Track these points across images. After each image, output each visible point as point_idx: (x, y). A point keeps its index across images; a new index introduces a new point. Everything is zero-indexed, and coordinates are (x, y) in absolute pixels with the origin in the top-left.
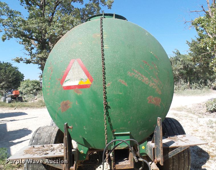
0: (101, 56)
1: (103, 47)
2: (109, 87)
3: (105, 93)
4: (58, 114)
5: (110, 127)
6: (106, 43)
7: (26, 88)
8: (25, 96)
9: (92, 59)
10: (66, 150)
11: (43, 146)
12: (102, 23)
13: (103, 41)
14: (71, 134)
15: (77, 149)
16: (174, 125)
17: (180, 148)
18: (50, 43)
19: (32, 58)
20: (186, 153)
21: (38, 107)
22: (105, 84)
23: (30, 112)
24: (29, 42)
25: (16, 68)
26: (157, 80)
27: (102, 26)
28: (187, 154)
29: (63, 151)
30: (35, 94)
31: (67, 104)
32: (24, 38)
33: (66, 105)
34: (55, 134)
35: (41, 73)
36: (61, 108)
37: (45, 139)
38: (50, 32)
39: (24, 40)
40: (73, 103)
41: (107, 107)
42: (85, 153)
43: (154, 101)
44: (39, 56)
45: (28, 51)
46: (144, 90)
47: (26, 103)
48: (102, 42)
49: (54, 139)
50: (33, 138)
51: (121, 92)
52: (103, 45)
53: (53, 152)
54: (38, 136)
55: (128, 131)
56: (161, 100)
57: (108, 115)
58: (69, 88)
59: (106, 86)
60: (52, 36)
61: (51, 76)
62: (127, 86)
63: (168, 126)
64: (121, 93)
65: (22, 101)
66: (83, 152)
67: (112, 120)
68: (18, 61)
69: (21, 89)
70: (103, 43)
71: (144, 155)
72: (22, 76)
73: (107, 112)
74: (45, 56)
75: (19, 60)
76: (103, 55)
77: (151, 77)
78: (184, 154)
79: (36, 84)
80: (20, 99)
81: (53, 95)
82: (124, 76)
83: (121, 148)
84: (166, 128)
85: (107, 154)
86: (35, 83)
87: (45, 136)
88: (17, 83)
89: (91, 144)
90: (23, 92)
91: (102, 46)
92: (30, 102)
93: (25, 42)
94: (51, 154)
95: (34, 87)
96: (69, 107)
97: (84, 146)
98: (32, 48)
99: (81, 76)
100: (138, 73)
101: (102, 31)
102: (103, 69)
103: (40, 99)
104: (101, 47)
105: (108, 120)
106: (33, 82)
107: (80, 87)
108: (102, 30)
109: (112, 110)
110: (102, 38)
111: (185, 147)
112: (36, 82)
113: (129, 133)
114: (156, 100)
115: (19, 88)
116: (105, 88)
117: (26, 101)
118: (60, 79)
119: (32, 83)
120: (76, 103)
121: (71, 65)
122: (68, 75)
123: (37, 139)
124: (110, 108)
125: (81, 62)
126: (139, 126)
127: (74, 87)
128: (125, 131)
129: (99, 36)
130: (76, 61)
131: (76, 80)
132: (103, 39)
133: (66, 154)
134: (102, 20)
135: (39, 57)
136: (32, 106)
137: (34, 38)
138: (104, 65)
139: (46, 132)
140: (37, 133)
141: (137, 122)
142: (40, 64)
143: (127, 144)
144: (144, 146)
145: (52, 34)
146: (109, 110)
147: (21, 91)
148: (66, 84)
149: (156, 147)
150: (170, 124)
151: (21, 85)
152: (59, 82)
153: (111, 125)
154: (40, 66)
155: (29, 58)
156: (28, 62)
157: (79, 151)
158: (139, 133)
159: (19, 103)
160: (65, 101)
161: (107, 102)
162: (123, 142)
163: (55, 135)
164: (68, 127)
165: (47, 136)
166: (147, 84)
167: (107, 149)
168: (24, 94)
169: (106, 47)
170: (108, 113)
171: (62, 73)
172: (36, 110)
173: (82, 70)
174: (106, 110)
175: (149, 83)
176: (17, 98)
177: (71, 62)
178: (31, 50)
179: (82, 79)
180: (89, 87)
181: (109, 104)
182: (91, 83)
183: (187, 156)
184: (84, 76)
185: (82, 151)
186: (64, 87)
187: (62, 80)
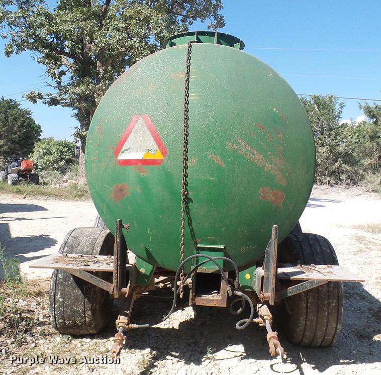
0: (183, 112)
1: (188, 97)
2: (193, 167)
3: (186, 176)
4: (107, 204)
5: (191, 233)
6: (193, 90)
7: (46, 157)
8: (43, 173)
9: (167, 117)
10: (116, 261)
11: (82, 256)
12: (189, 52)
13: (188, 86)
14: (127, 239)
15: (134, 266)
16: (318, 247)
17: (310, 282)
18: (98, 64)
19: (61, 95)
20: (333, 300)
21: (69, 198)
22: (187, 160)
23: (53, 206)
24: (56, 60)
25: (28, 113)
26: (280, 159)
27: (189, 59)
28: (335, 301)
29: (112, 264)
30: (63, 171)
31: (123, 190)
32: (47, 51)
33: (121, 190)
34: (100, 241)
35: (77, 127)
36: (112, 194)
37: (84, 247)
38: (101, 41)
39: (47, 56)
40: (133, 188)
41: (187, 200)
42: (148, 274)
43: (271, 197)
44: (75, 91)
45: (55, 78)
46: (254, 176)
47: (45, 186)
48: (187, 88)
49: (99, 249)
50: (66, 243)
51: (212, 176)
52: (188, 93)
53: (97, 265)
54: (73, 241)
55: (221, 244)
56: (285, 196)
57: (188, 213)
58: (127, 162)
59: (188, 164)
60: (102, 49)
61: (100, 140)
62: (223, 166)
63: (306, 248)
64: (213, 179)
65: (37, 183)
66: (144, 272)
67: (194, 223)
68: (33, 99)
69: (35, 158)
70: (188, 90)
71: (249, 290)
72: (38, 130)
73: (187, 207)
74: (88, 92)
75: (35, 97)
76: (187, 111)
77: (269, 153)
78: (329, 302)
79: (65, 149)
80: (35, 179)
81: (102, 172)
82: (220, 149)
83: (207, 272)
84: (302, 251)
85: (182, 276)
86: (64, 147)
87: (84, 242)
88: (29, 145)
89: (158, 260)
90: (39, 164)
91: (186, 95)
92: (53, 186)
93: (49, 59)
94: (93, 267)
95: (60, 156)
96: (125, 194)
97: (146, 262)
98: (63, 73)
99: (148, 144)
100: (245, 145)
101: (189, 68)
102: (185, 135)
103: (74, 182)
104: (184, 96)
105: (188, 223)
106: (59, 144)
107: (144, 162)
108: (189, 66)
109: (196, 206)
110: (188, 80)
111: (319, 281)
112: (66, 145)
113: (223, 247)
114: (275, 195)
115: (31, 155)
116: (186, 168)
117: (45, 184)
118: (113, 148)
119: (58, 147)
120: (138, 189)
121: (132, 124)
122: (127, 141)
123: (72, 246)
124: (192, 202)
125: (150, 121)
126: (241, 237)
127: (135, 162)
128: (217, 244)
129: (183, 76)
130: (141, 118)
131: (140, 151)
132: (189, 82)
133: (117, 266)
134: (190, 46)
135: (75, 94)
136: (57, 195)
137: (67, 50)
138: (188, 128)
139: (87, 237)
140: (71, 237)
141: (239, 230)
142: (77, 108)
143: (217, 265)
144: (250, 275)
145: (103, 45)
146: (190, 204)
147: (35, 162)
148: (123, 157)
149: (267, 276)
150: (310, 245)
151: (35, 149)
152: (112, 151)
153: (192, 230)
154: (76, 111)
155: (55, 93)
156: (54, 102)
157: (137, 269)
158: (240, 250)
159: (32, 187)
160: (119, 184)
161: (188, 192)
162: (211, 260)
163: (101, 243)
164: (121, 226)
165: (88, 243)
166: (261, 166)
167: (182, 268)
168: (41, 170)
169: (192, 96)
170: (189, 209)
171: (117, 138)
172: (65, 202)
173: (150, 135)
174: (185, 204)
175: (264, 164)
176: (28, 176)
177: (134, 119)
178: (59, 77)
179: (149, 150)
180: (160, 163)
181: (191, 195)
182: (163, 158)
183: (334, 305)
184: (153, 145)
185: (142, 270)
186: (119, 161)
187: (117, 149)
